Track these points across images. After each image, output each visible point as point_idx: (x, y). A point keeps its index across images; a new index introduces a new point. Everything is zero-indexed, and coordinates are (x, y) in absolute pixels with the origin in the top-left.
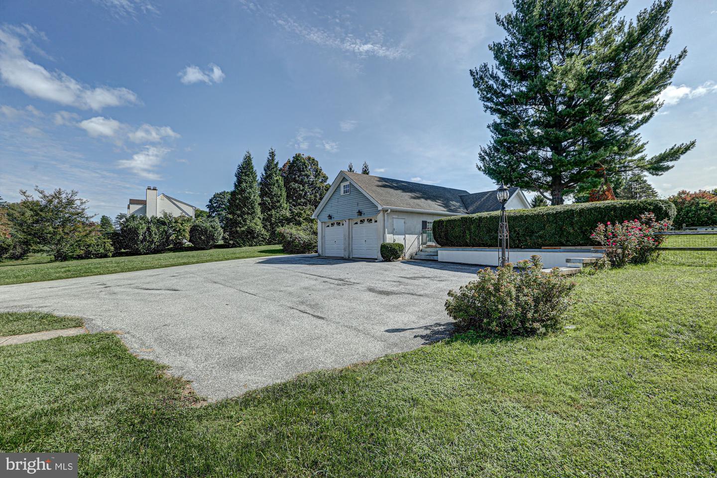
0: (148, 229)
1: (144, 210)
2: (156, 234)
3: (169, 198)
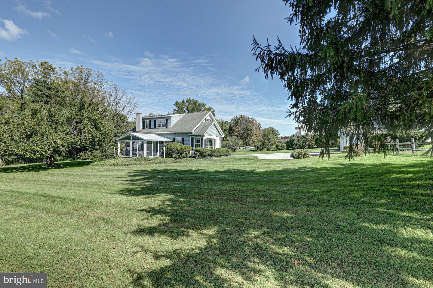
0: (298, 140)
2: (301, 142)
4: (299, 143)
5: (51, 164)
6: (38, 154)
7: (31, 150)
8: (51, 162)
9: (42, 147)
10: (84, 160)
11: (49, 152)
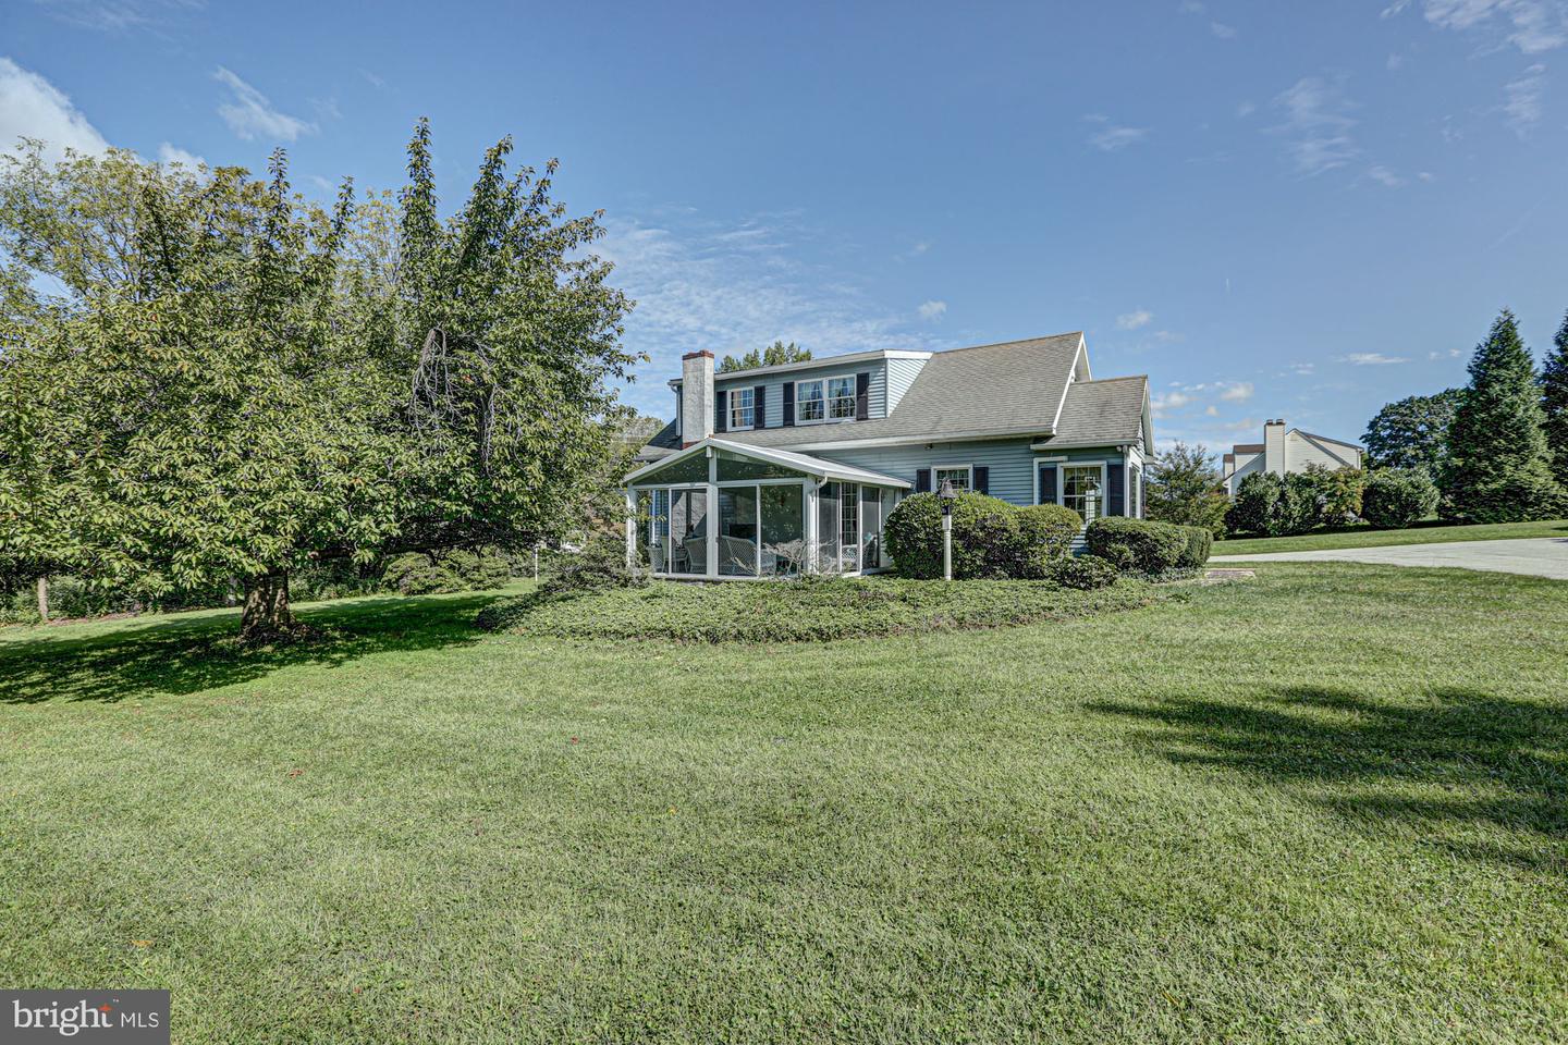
0: (1283, 494)
1: (1262, 462)
2: (1296, 504)
3: (1307, 437)
4: (1286, 505)
5: (273, 628)
6: (188, 564)
7: (136, 533)
8: (269, 611)
9: (216, 508)
10: (420, 592)
11: (268, 545)
